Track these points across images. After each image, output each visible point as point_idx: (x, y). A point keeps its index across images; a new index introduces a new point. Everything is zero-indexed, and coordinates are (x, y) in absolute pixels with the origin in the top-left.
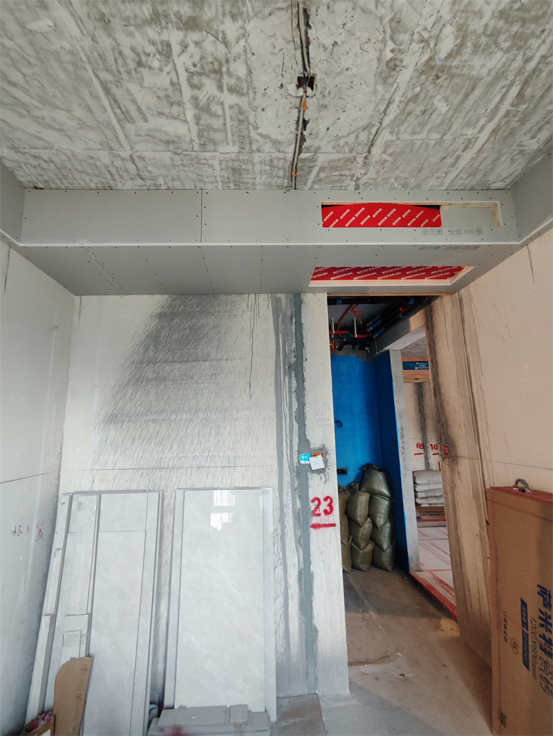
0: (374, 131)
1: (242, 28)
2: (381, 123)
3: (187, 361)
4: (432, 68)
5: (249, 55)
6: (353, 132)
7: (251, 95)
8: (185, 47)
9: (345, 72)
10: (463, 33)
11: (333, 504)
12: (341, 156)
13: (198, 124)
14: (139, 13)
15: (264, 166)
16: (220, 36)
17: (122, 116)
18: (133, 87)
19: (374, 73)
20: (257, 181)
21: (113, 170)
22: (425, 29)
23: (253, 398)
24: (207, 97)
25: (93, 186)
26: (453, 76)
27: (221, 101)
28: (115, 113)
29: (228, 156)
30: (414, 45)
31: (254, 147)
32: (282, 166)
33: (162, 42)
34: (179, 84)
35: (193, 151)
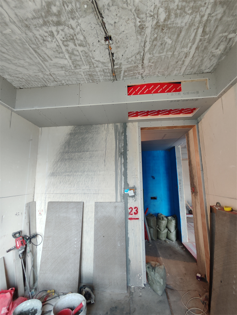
0: (142, 54)
1: (77, 22)
2: (144, 51)
3: (80, 152)
4: (159, 26)
5: (83, 31)
6: (133, 56)
7: (88, 46)
8: (58, 32)
9: (122, 33)
10: (168, 11)
11: (138, 210)
12: (131, 65)
13: (71, 59)
14: (39, 22)
15: (101, 73)
16: (70, 26)
17: (43, 60)
18: (44, 49)
19: (135, 31)
20: (100, 78)
21: (45, 79)
22: (151, 11)
23: (106, 166)
24: (71, 49)
25: (39, 86)
26: (169, 28)
27: (77, 50)
28: (40, 59)
29: (86, 70)
30: (148, 18)
31: (95, 66)
32: (108, 71)
33: (49, 31)
34: (60, 45)
35: (72, 69)
